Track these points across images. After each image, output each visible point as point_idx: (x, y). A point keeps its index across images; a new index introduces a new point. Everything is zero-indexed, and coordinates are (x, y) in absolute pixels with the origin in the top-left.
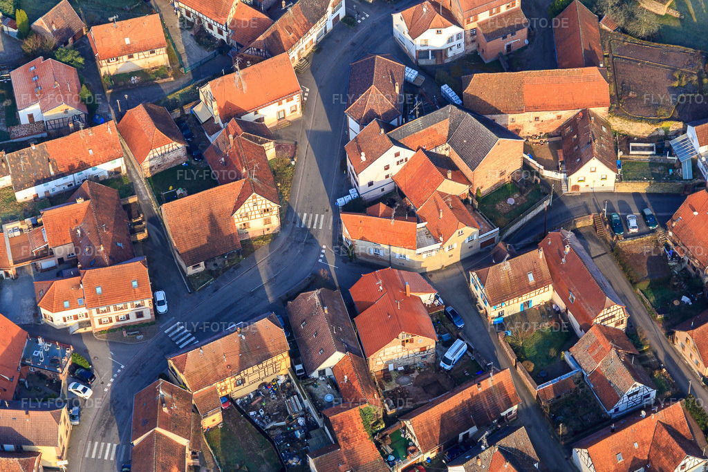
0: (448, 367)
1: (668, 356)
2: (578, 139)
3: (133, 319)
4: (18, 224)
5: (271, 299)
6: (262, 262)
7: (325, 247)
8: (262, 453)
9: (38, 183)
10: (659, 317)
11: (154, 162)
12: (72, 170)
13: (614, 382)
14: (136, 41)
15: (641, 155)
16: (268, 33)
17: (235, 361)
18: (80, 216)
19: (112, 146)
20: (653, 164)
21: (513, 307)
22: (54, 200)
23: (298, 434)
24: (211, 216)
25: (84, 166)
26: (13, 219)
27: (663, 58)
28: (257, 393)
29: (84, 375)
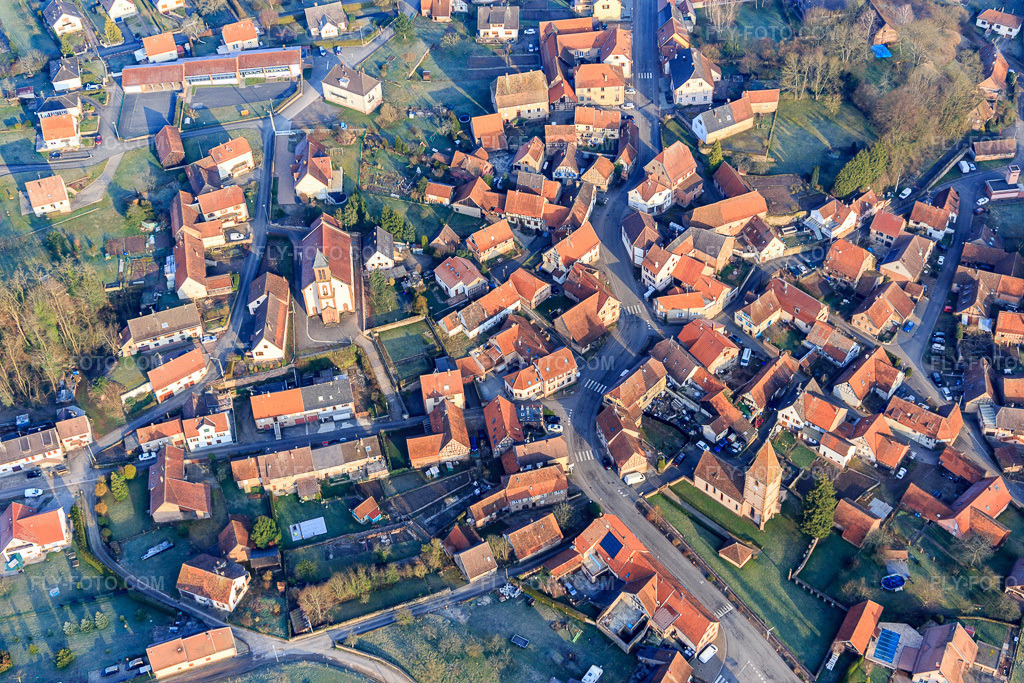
0: (746, 364)
1: (852, 331)
2: (758, 232)
3: (566, 384)
4: (477, 350)
5: (634, 355)
6: (617, 336)
7: (649, 321)
8: (671, 434)
9: (480, 324)
10: (837, 313)
11: (537, 298)
12: (496, 313)
13: (840, 347)
14: (497, 238)
15: (791, 233)
16: (570, 215)
17: (643, 386)
18: (516, 334)
19: (513, 294)
20: (798, 237)
21: (764, 326)
22: (490, 332)
23: (687, 418)
24: (587, 316)
25: (502, 309)
26: (472, 348)
27: (779, 182)
28: (652, 404)
29: (555, 420)
